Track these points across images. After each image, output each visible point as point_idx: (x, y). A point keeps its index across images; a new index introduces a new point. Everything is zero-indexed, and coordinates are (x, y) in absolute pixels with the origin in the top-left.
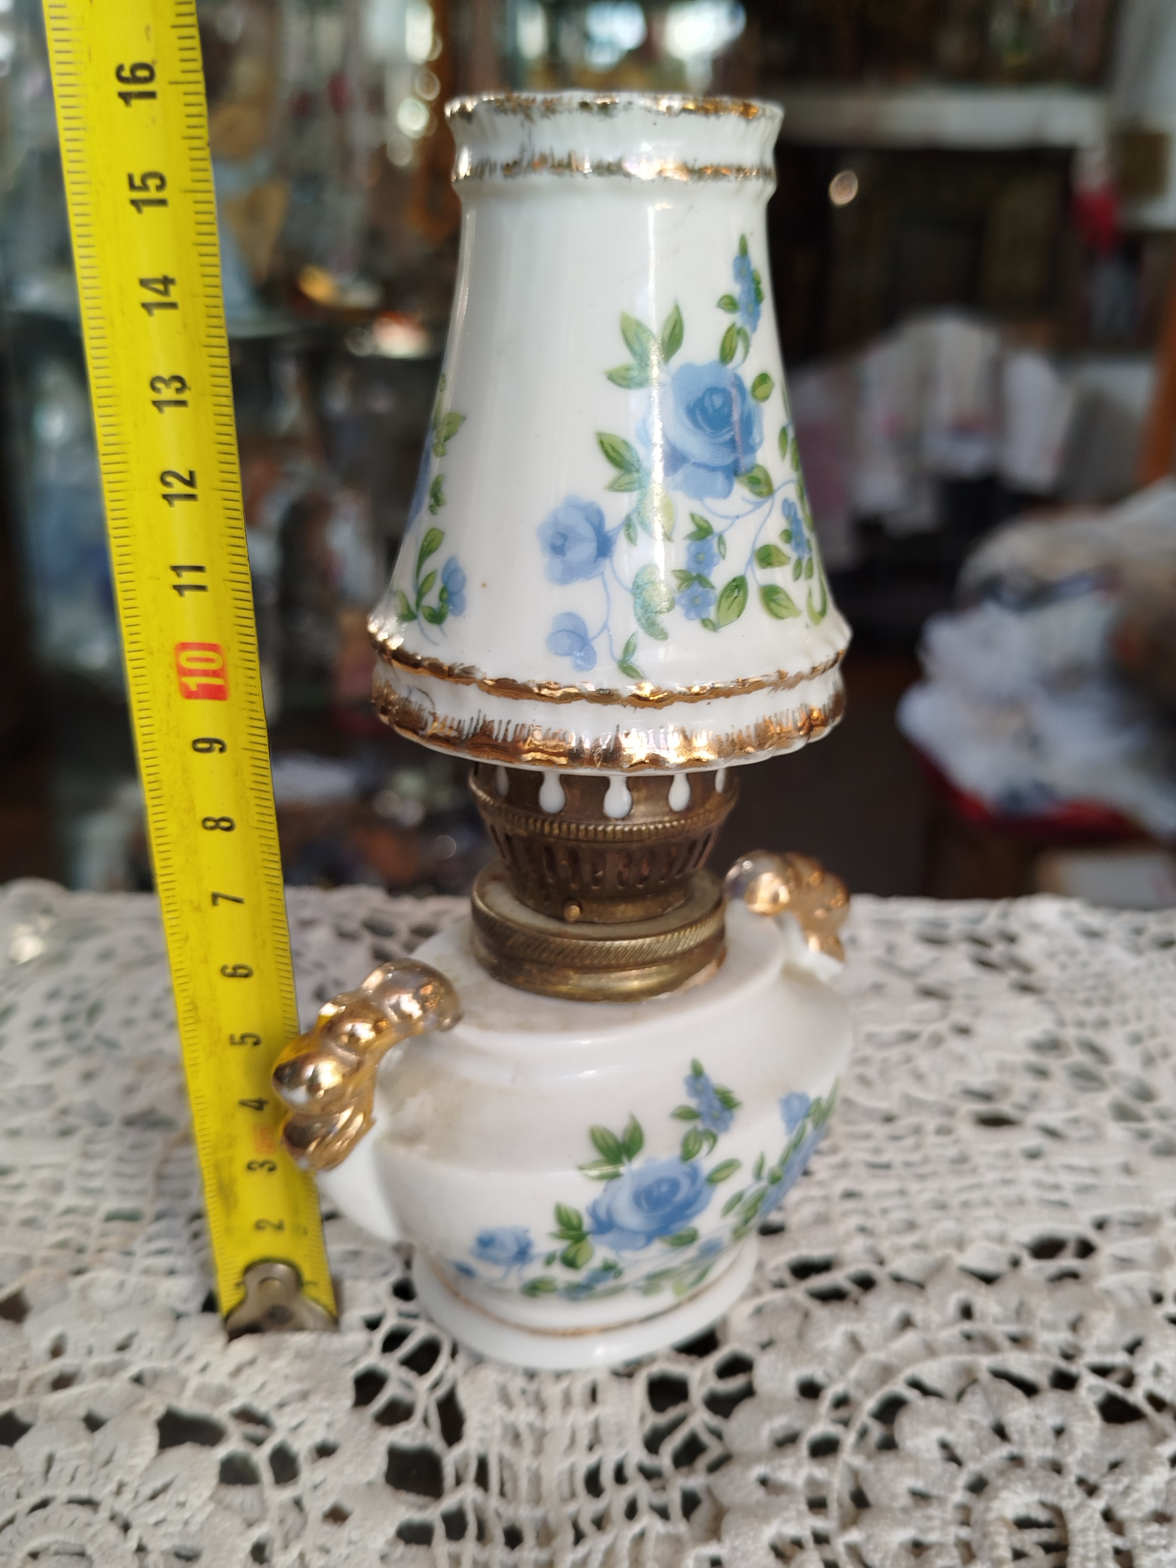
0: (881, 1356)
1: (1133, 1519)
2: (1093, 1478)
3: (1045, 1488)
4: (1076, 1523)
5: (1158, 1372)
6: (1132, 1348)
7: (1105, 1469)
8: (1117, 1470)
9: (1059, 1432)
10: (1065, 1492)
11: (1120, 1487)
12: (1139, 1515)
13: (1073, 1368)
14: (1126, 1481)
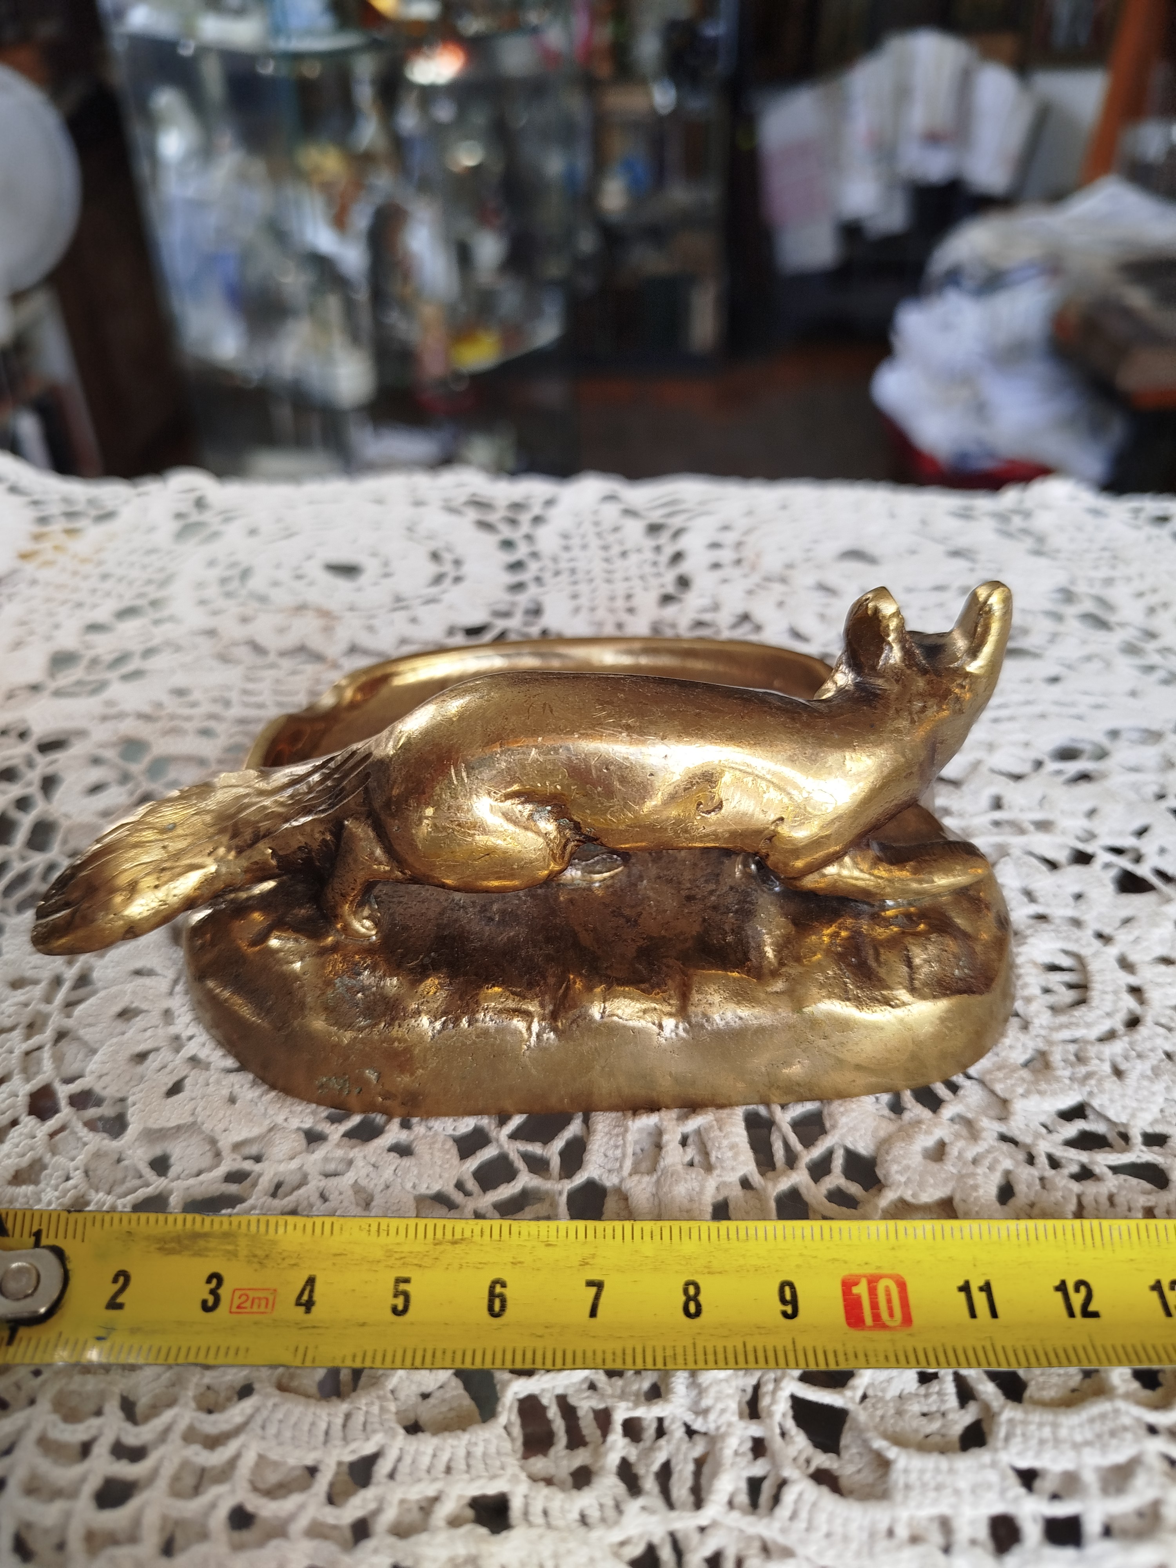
1: (1143, 962)
2: (1107, 931)
3: (1068, 939)
4: (1094, 966)
5: (1162, 851)
6: (1141, 832)
7: (1118, 924)
8: (1128, 925)
9: (1078, 897)
10: (1084, 942)
11: (1131, 938)
12: (1148, 958)
13: (1089, 848)
14: (1136, 933)
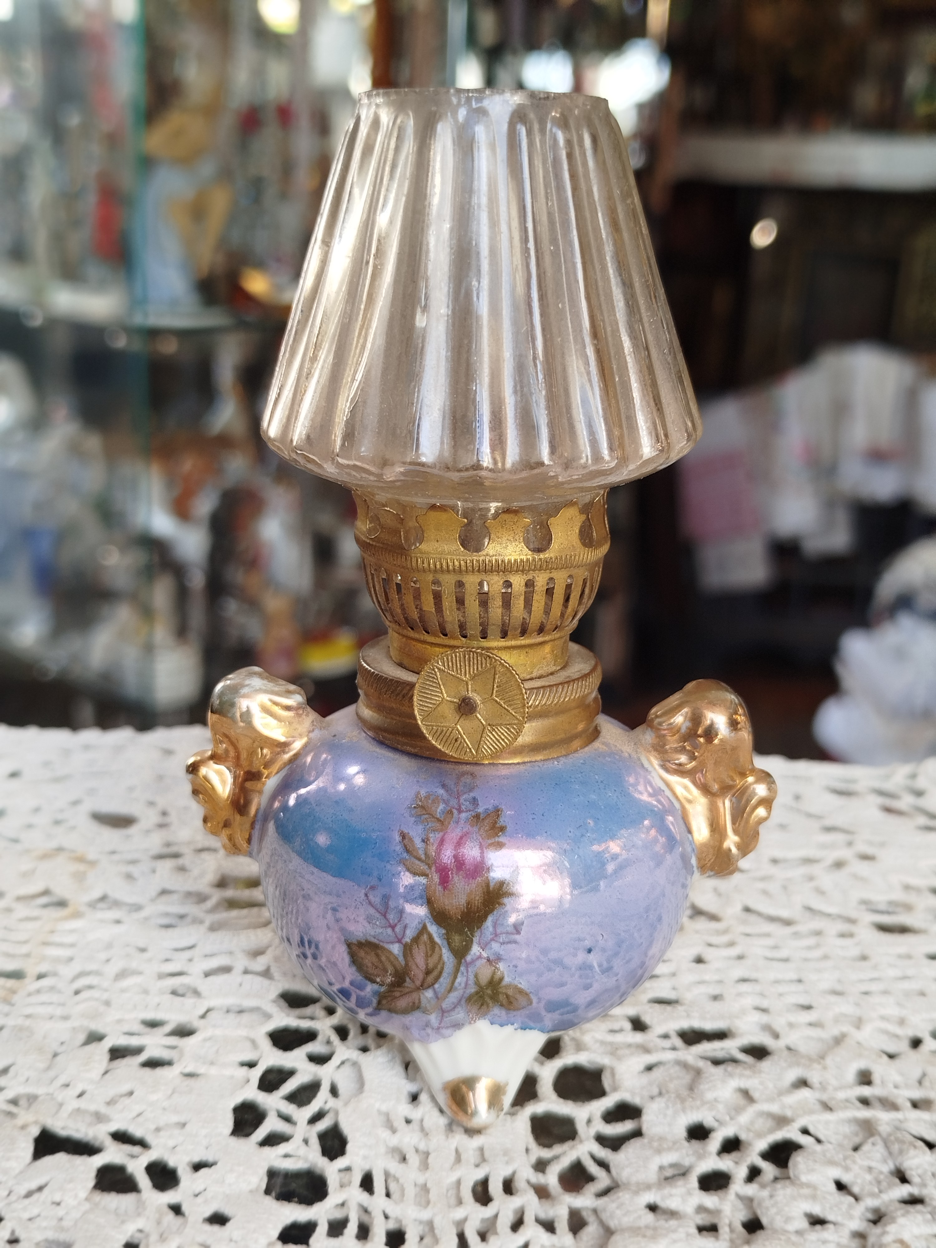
0: (775, 1108)
